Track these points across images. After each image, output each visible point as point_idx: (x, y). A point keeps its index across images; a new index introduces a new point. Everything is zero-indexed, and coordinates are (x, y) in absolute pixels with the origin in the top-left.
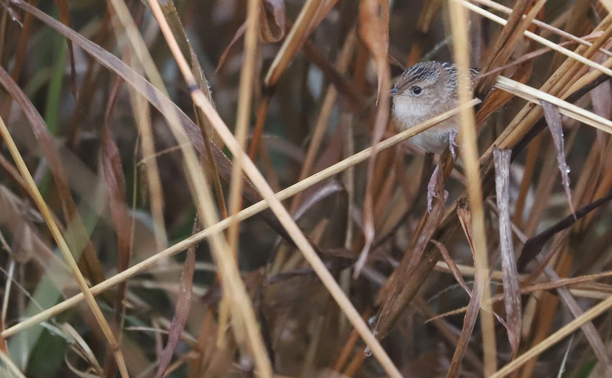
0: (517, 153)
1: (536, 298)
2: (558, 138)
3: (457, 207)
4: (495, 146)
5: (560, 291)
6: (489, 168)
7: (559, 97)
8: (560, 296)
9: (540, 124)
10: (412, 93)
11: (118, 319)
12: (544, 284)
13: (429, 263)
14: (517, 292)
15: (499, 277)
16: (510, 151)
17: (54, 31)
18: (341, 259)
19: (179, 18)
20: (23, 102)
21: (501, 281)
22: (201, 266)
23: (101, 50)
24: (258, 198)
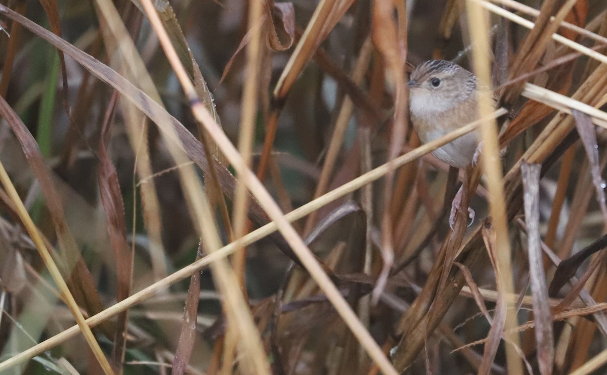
0: (548, 167)
1: (571, 325)
2: (592, 150)
3: (482, 226)
4: (523, 160)
5: (597, 316)
6: (517, 184)
7: (593, 106)
8: (598, 323)
9: (572, 135)
10: (430, 85)
11: (119, 353)
12: (579, 309)
13: (455, 288)
14: (548, 319)
15: (530, 303)
16: (539, 166)
17: (45, 42)
18: (359, 285)
19: (179, 26)
20: (12, 118)
21: (530, 306)
22: (206, 295)
23: (94, 61)
24: (266, 220)
